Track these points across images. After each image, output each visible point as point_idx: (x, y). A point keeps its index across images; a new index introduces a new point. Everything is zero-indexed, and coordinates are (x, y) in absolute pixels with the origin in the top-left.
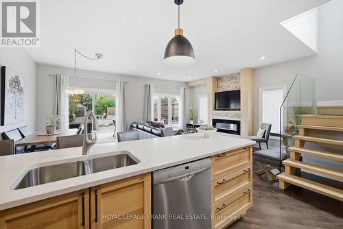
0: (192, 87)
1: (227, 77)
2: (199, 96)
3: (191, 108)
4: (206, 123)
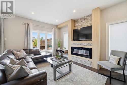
0: (60, 29)
1: (81, 19)
2: (63, 33)
3: (59, 40)
4: (67, 49)
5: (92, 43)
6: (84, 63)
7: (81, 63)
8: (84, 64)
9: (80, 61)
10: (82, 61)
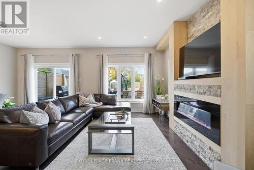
5: (219, 87)
6: (199, 152)
7: (191, 147)
8: (197, 154)
9: (189, 140)
10: (195, 143)
